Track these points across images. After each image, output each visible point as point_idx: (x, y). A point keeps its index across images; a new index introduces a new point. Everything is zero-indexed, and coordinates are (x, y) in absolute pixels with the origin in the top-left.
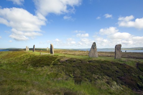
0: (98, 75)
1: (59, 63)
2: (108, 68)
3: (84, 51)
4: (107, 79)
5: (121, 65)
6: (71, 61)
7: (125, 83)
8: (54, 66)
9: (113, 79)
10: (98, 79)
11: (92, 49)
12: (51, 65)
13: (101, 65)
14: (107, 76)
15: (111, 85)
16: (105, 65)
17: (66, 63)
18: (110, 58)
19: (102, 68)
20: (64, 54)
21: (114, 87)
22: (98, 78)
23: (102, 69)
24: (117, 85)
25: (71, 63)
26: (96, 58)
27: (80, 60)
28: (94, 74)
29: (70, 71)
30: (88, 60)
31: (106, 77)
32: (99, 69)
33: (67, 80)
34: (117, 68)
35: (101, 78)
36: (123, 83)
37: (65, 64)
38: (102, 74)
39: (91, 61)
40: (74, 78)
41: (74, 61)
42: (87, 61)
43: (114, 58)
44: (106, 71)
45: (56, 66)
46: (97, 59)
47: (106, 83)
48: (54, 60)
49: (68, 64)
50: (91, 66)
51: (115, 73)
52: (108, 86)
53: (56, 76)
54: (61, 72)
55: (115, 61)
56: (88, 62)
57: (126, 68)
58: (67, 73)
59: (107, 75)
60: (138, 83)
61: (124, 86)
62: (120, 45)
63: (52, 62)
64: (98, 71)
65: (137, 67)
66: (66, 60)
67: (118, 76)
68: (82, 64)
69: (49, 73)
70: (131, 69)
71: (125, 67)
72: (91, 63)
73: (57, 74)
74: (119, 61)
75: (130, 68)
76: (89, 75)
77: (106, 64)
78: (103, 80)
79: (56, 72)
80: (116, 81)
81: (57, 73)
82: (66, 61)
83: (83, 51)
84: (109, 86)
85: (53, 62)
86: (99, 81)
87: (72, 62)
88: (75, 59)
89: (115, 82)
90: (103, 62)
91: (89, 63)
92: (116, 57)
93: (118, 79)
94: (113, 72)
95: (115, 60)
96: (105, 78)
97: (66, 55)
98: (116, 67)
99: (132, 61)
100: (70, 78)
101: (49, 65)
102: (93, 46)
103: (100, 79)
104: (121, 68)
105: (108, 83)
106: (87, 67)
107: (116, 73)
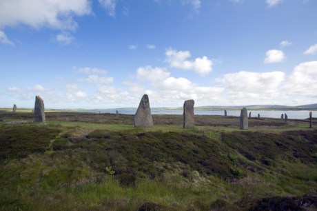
0: (162, 161)
1: (70, 144)
2: (179, 146)
4: (181, 167)
6: (98, 137)
7: (213, 170)
8: (58, 151)
9: (191, 167)
11: (141, 109)
12: (48, 150)
13: (164, 142)
15: (192, 179)
16: (172, 141)
17: (89, 143)
19: (168, 147)
20: (72, 121)
21: (196, 181)
23: (168, 150)
24: (201, 176)
25: (100, 142)
26: (150, 127)
28: (156, 160)
29: (104, 161)
30: (135, 132)
31: (179, 164)
32: (164, 151)
34: (194, 144)
36: (210, 171)
37: (84, 143)
38: (171, 159)
39: (144, 134)
40: (115, 174)
41: (107, 137)
43: (182, 126)
44: (176, 152)
45: (63, 152)
48: (55, 136)
49: (93, 144)
51: (194, 156)
53: (69, 176)
54: (80, 166)
56: (137, 137)
58: (97, 165)
59: (180, 160)
61: (211, 177)
63: (49, 142)
64: (162, 153)
65: (223, 140)
66: (87, 134)
67: (200, 160)
68: (126, 142)
69: (46, 172)
70: (216, 145)
72: (146, 139)
73: (72, 171)
76: (147, 164)
77: (172, 138)
78: (174, 172)
79: (66, 167)
80: (198, 170)
81: (70, 168)
82: (87, 137)
84: (187, 180)
85: (52, 141)
86: (167, 175)
87: (103, 139)
89: (197, 172)
90: (166, 135)
91: (140, 139)
92: (186, 124)
93: (199, 164)
94: (188, 153)
95: (186, 130)
96: (177, 166)
98: (191, 143)
99: (213, 131)
101: (41, 151)
103: (168, 169)
104: (200, 144)
105: (185, 175)
106: (138, 147)
107: (194, 153)
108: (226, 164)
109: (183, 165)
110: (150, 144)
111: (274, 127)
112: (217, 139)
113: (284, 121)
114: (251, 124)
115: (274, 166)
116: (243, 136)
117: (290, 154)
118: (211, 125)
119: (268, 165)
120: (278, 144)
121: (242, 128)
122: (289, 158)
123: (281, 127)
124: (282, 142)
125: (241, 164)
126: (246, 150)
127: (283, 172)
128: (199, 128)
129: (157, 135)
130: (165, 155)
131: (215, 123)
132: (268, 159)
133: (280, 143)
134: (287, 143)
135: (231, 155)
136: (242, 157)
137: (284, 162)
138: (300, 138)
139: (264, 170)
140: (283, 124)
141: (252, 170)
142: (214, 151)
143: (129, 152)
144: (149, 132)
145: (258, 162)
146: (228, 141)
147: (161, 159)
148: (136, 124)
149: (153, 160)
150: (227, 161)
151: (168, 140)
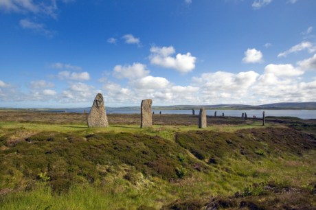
0: (107, 164)
2: (127, 147)
3: (78, 114)
4: (125, 170)
5: (151, 138)
6: (41, 139)
7: (158, 172)
9: (137, 169)
10: (108, 173)
11: (95, 109)
13: (113, 143)
14: (125, 165)
15: (135, 181)
16: (121, 142)
17: (28, 146)
18: (133, 126)
19: (116, 148)
20: (22, 122)
21: (139, 184)
22: (108, 170)
23: (116, 152)
24: (145, 178)
25: (40, 145)
26: (104, 127)
27: (66, 135)
28: (99, 163)
29: (40, 166)
30: (84, 133)
31: (124, 167)
32: (110, 152)
33: (28, 189)
34: (145, 145)
35: (113, 170)
36: (155, 173)
37: (22, 147)
38: (117, 161)
39: (93, 135)
40: (51, 180)
41: (49, 140)
42: (83, 136)
43: (139, 127)
44: (123, 154)
46: (104, 131)
47: (124, 180)
49: (32, 147)
50: (92, 147)
51: (142, 157)
52: (128, 185)
55: (141, 132)
56: (85, 139)
57: (160, 145)
58: (31, 172)
59: (126, 163)
60: (178, 168)
61: (156, 178)
62: (150, 101)
64: (107, 155)
65: (177, 141)
66: (27, 137)
67: (147, 162)
68: (71, 144)
70: (168, 145)
71: (158, 143)
72: (93, 140)
74: (148, 131)
75: (165, 143)
77: (123, 139)
78: (117, 175)
80: (144, 173)
82: (27, 140)
83: (75, 113)
84: (130, 183)
86: (110, 178)
87: (45, 141)
88: (52, 135)
89: (141, 174)
90: (117, 136)
91: (88, 140)
92: (143, 124)
93: (146, 166)
94: (137, 155)
95: (142, 130)
96: (122, 168)
97: (26, 126)
98: (142, 143)
99: (169, 131)
100: (38, 183)
102: (96, 101)
103: (111, 172)
104: (151, 145)
105: (127, 178)
106: (83, 149)
107: (142, 154)
108: (173, 164)
109: (128, 167)
110: (95, 146)
112: (171, 139)
115: (221, 164)
116: (197, 136)
117: (238, 151)
119: (216, 163)
120: (228, 142)
121: (200, 127)
122: (237, 155)
124: (233, 140)
126: (197, 149)
127: (227, 170)
128: (155, 127)
129: (107, 136)
130: (110, 157)
132: (216, 158)
133: (231, 141)
134: (237, 141)
135: (181, 155)
136: (192, 156)
137: (231, 159)
138: (250, 135)
139: (211, 170)
141: (199, 170)
142: (164, 152)
143: (71, 156)
144: (100, 133)
145: (207, 160)
146: (181, 141)
147: (106, 162)
148: (90, 125)
149: (96, 163)
150: (175, 161)
151: (118, 141)
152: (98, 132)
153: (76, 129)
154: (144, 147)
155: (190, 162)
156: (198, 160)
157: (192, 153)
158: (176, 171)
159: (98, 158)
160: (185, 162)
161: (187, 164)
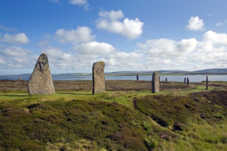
0: (60, 141)
2: (83, 117)
5: (109, 105)
9: (99, 144)
11: (38, 73)
13: (64, 113)
14: (84, 140)
16: (75, 112)
23: (69, 124)
26: (50, 95)
28: (50, 141)
30: (25, 103)
31: (82, 143)
32: (63, 125)
34: (104, 113)
35: (69, 148)
38: (72, 136)
39: (38, 104)
43: (91, 92)
44: (79, 126)
51: (102, 128)
55: (95, 99)
56: (27, 110)
57: (119, 112)
59: (84, 138)
64: (59, 130)
65: (136, 107)
67: (109, 134)
70: (128, 112)
71: (118, 110)
72: (38, 112)
74: (103, 97)
75: (125, 110)
77: (77, 108)
80: (107, 148)
90: (68, 104)
91: (30, 112)
92: (96, 90)
93: (109, 139)
94: (96, 126)
96: (81, 145)
98: (100, 112)
99: (125, 96)
102: (39, 63)
104: (110, 113)
106: (25, 124)
107: (102, 125)
108: (139, 135)
109: (88, 143)
110: (42, 118)
111: (181, 90)
112: (129, 105)
113: (186, 84)
114: (162, 88)
115: (186, 131)
116: (156, 101)
117: (198, 115)
118: (123, 90)
119: (181, 130)
120: (187, 106)
121: (153, 92)
122: (198, 120)
123: (185, 89)
124: (190, 104)
125: (155, 132)
126: (159, 115)
127: (194, 137)
128: (111, 94)
129: (56, 105)
130: (64, 131)
131: (127, 88)
132: (180, 124)
133: (189, 105)
134: (194, 105)
135: (145, 124)
136: (155, 123)
137: (194, 124)
138: (203, 99)
139: (179, 138)
140: (186, 87)
141: (167, 139)
142: (126, 120)
143: (9, 134)
144: (45, 102)
145: (171, 127)
146: (141, 107)
147: (58, 139)
148: (31, 92)
149: (45, 142)
150: (140, 130)
151: (71, 111)
152: (44, 100)
153: (14, 98)
154: (102, 115)
155: (156, 131)
156: (162, 128)
157: (154, 119)
158: (145, 142)
159: (48, 134)
160: (150, 130)
161: (152, 132)
